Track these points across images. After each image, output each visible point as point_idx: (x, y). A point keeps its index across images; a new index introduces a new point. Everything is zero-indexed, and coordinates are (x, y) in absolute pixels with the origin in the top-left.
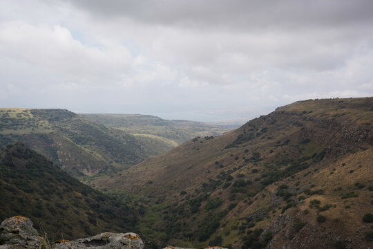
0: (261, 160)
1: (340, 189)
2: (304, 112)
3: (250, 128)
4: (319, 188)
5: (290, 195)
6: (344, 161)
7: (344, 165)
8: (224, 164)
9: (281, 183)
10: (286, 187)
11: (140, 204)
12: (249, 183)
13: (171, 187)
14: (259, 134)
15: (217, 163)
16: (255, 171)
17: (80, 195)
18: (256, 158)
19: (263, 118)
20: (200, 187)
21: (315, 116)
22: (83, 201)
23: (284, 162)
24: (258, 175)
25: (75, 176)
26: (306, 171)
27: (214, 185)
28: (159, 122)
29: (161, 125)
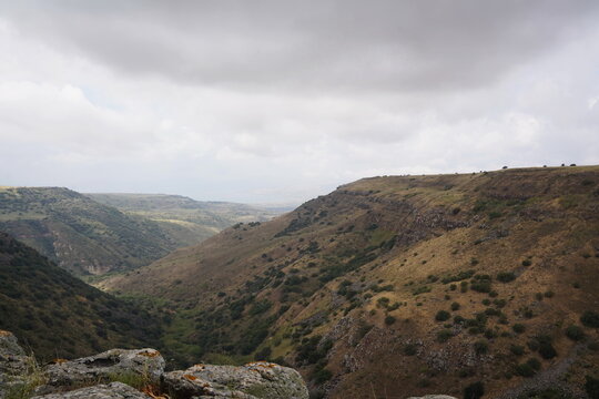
0: (319, 251)
1: (411, 283)
2: (371, 192)
3: (306, 211)
4: (388, 283)
5: (355, 293)
6: (417, 249)
7: (416, 254)
8: (274, 257)
9: (343, 279)
10: (350, 284)
11: (165, 310)
12: (305, 279)
13: (206, 287)
14: (316, 219)
15: (264, 256)
16: (312, 265)
17: (85, 299)
18: (313, 248)
19: (322, 199)
20: (243, 287)
21: (383, 196)
22: (88, 308)
23: (348, 253)
24: (316, 270)
25: (78, 275)
26: (373, 263)
27: (260, 284)
28: (190, 204)
29: (192, 207)
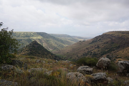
0: (100, 48)
1: (126, 57)
2: (112, 35)
3: (96, 39)
4: (120, 56)
5: (111, 58)
6: (127, 49)
7: (126, 50)
8: (89, 48)
9: (107, 54)
10: (109, 56)
11: (66, 58)
12: (97, 54)
13: (74, 54)
14: (98, 41)
15: (87, 48)
16: (99, 51)
18: (98, 47)
19: (100, 36)
20: (82, 55)
21: (115, 36)
22: (51, 57)
23: (107, 49)
24: (100, 52)
25: (47, 49)
26: (114, 51)
27: (86, 54)
28: (69, 36)
29: (69, 37)
